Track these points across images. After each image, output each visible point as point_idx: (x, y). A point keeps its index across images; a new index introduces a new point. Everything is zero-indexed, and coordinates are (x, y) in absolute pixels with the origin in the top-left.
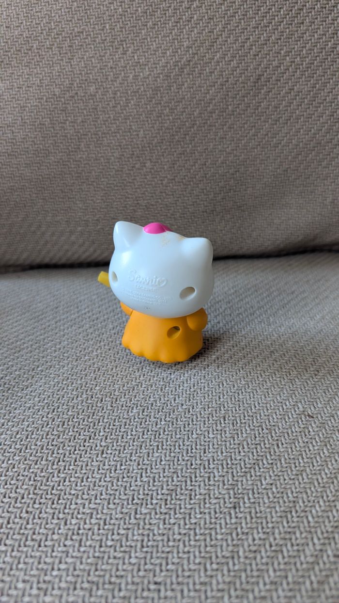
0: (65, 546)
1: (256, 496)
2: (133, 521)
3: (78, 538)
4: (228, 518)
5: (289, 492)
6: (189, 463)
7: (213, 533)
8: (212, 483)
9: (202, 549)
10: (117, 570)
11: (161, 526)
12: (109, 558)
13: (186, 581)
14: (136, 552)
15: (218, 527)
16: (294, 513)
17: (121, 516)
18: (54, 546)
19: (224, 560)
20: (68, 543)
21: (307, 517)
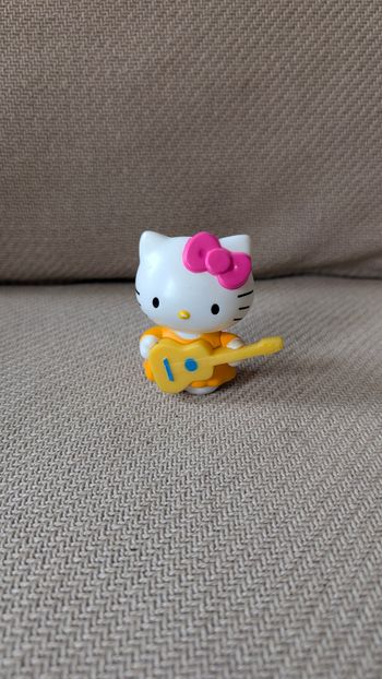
0: (26, 564)
1: (235, 509)
2: (102, 537)
3: (42, 556)
4: (205, 531)
5: (269, 504)
6: (164, 480)
7: (189, 546)
8: (188, 498)
9: (177, 562)
10: (85, 585)
11: (133, 542)
12: (76, 573)
13: (159, 592)
14: (105, 567)
15: (194, 540)
16: (273, 525)
17: (89, 533)
18: (14, 564)
19: (199, 571)
20: (30, 561)
21: (287, 528)
